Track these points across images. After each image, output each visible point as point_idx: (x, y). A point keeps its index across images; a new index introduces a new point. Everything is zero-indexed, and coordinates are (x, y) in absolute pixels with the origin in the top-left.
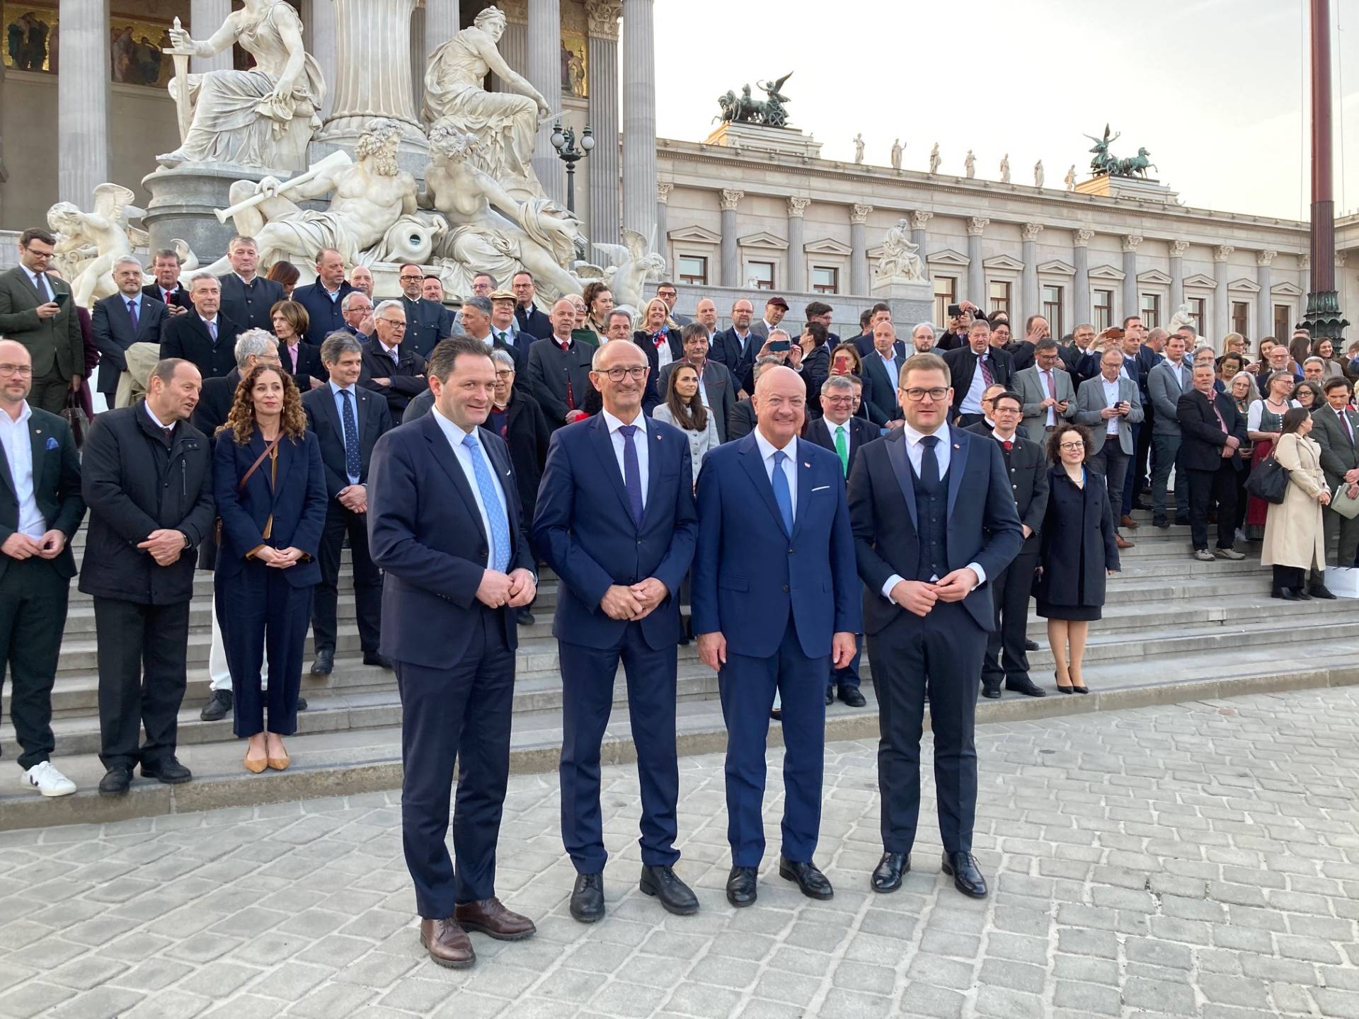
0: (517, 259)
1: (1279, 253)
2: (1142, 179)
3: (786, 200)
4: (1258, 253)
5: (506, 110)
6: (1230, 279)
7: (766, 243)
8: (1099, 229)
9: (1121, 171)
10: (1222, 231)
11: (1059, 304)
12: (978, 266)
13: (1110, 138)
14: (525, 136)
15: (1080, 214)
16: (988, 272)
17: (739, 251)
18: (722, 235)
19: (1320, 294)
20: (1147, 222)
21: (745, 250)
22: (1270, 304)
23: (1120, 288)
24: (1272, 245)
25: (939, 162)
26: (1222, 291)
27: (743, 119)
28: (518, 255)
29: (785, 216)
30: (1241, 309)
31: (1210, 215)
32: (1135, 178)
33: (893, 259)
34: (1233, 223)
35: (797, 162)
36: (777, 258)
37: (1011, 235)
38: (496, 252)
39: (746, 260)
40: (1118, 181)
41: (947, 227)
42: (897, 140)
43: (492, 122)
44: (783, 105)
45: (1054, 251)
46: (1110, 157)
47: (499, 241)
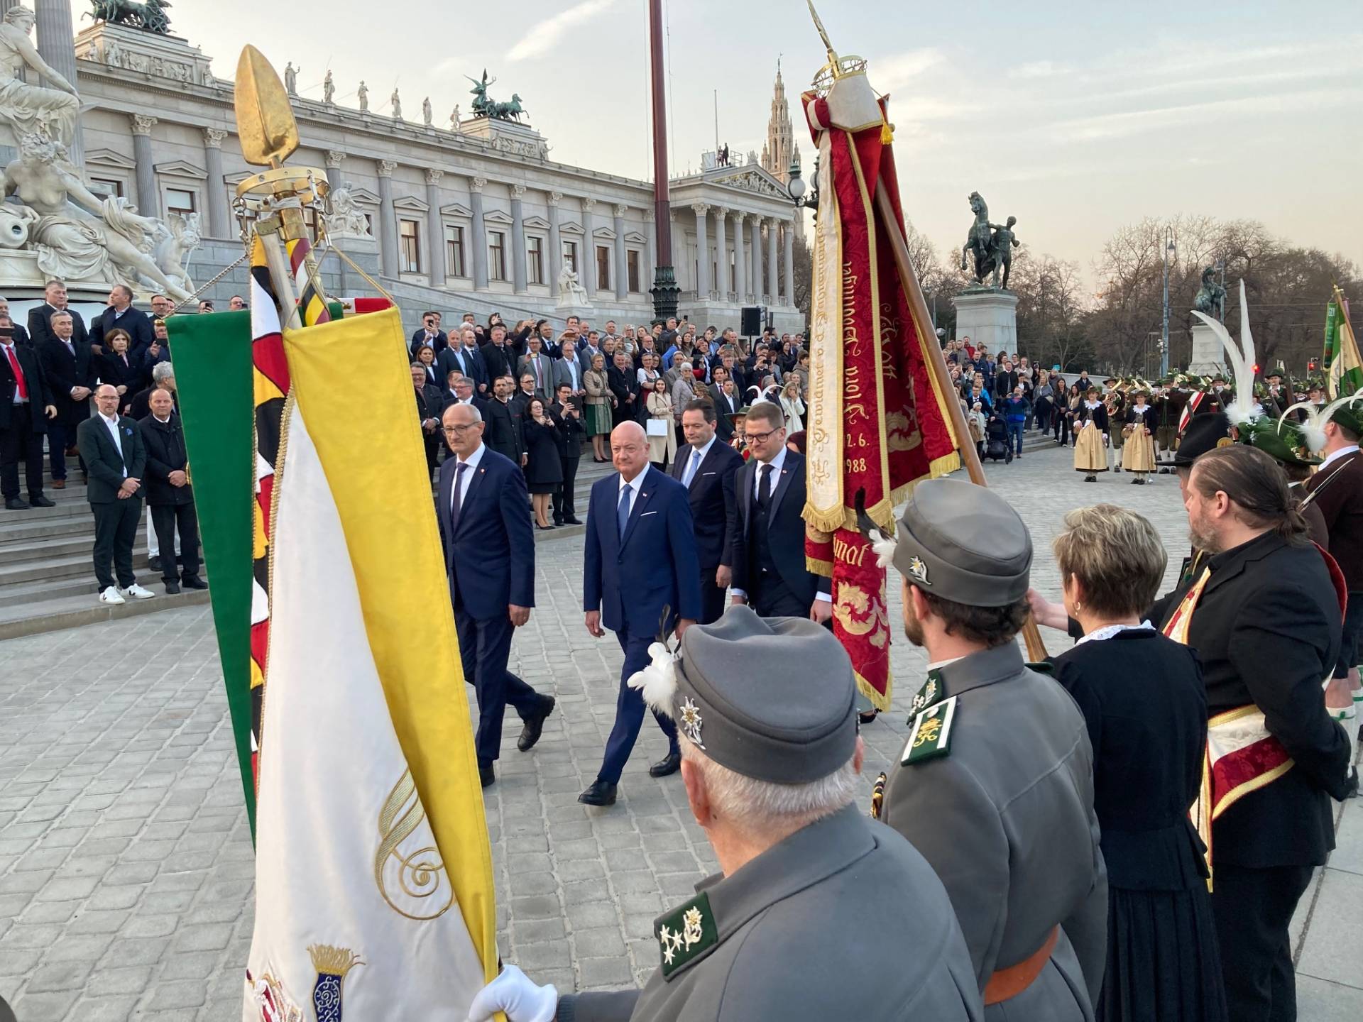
0: (102, 246)
1: (629, 207)
2: (517, 123)
3: (202, 131)
4: (614, 206)
5: (51, 105)
6: (594, 227)
7: (184, 171)
8: (491, 178)
9: (498, 114)
10: (587, 186)
11: (461, 243)
12: (389, 205)
13: (487, 81)
14: (69, 128)
15: (474, 163)
16: (398, 211)
17: (156, 176)
18: (136, 160)
19: (663, 268)
20: (529, 175)
21: (162, 177)
22: (624, 249)
23: (510, 230)
24: (624, 200)
25: (333, 89)
26: (589, 237)
27: (118, 20)
28: (104, 243)
29: (202, 146)
30: (603, 252)
31: (577, 171)
32: (510, 121)
33: (342, 216)
34: (594, 179)
35: (212, 94)
36: (198, 188)
37: (416, 178)
38: (86, 241)
39: (163, 187)
40: (496, 123)
41: (359, 167)
42: (290, 64)
43: (41, 114)
44: (163, 10)
45: (453, 194)
46: (488, 100)
47: (86, 231)
